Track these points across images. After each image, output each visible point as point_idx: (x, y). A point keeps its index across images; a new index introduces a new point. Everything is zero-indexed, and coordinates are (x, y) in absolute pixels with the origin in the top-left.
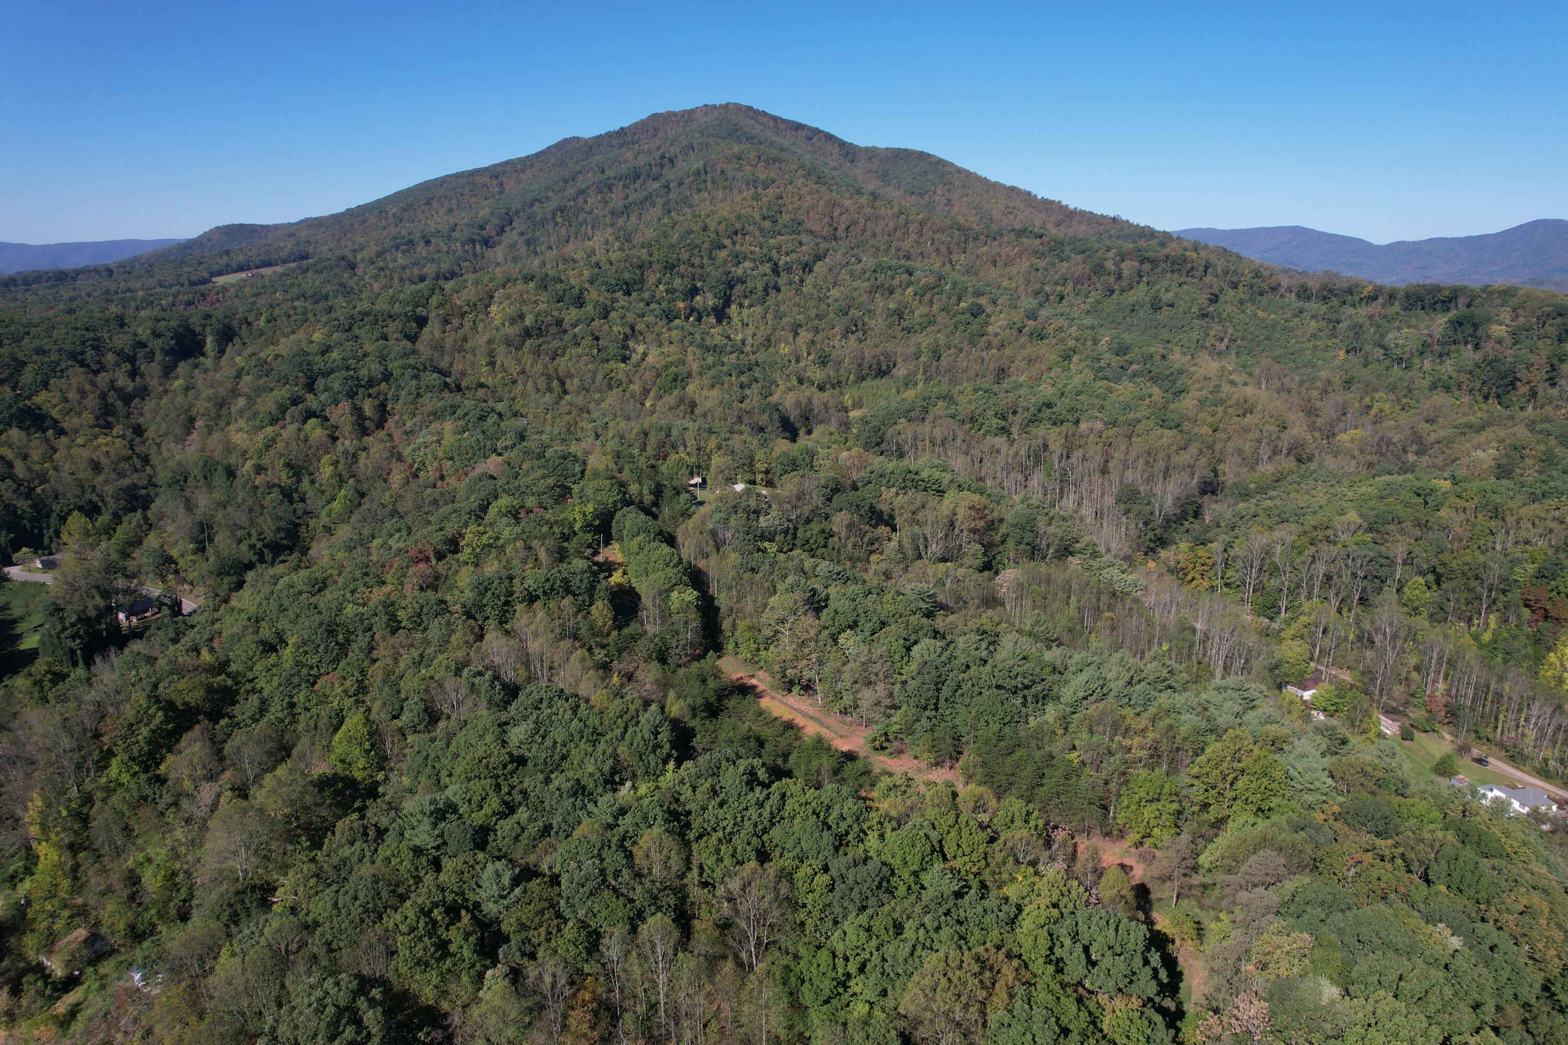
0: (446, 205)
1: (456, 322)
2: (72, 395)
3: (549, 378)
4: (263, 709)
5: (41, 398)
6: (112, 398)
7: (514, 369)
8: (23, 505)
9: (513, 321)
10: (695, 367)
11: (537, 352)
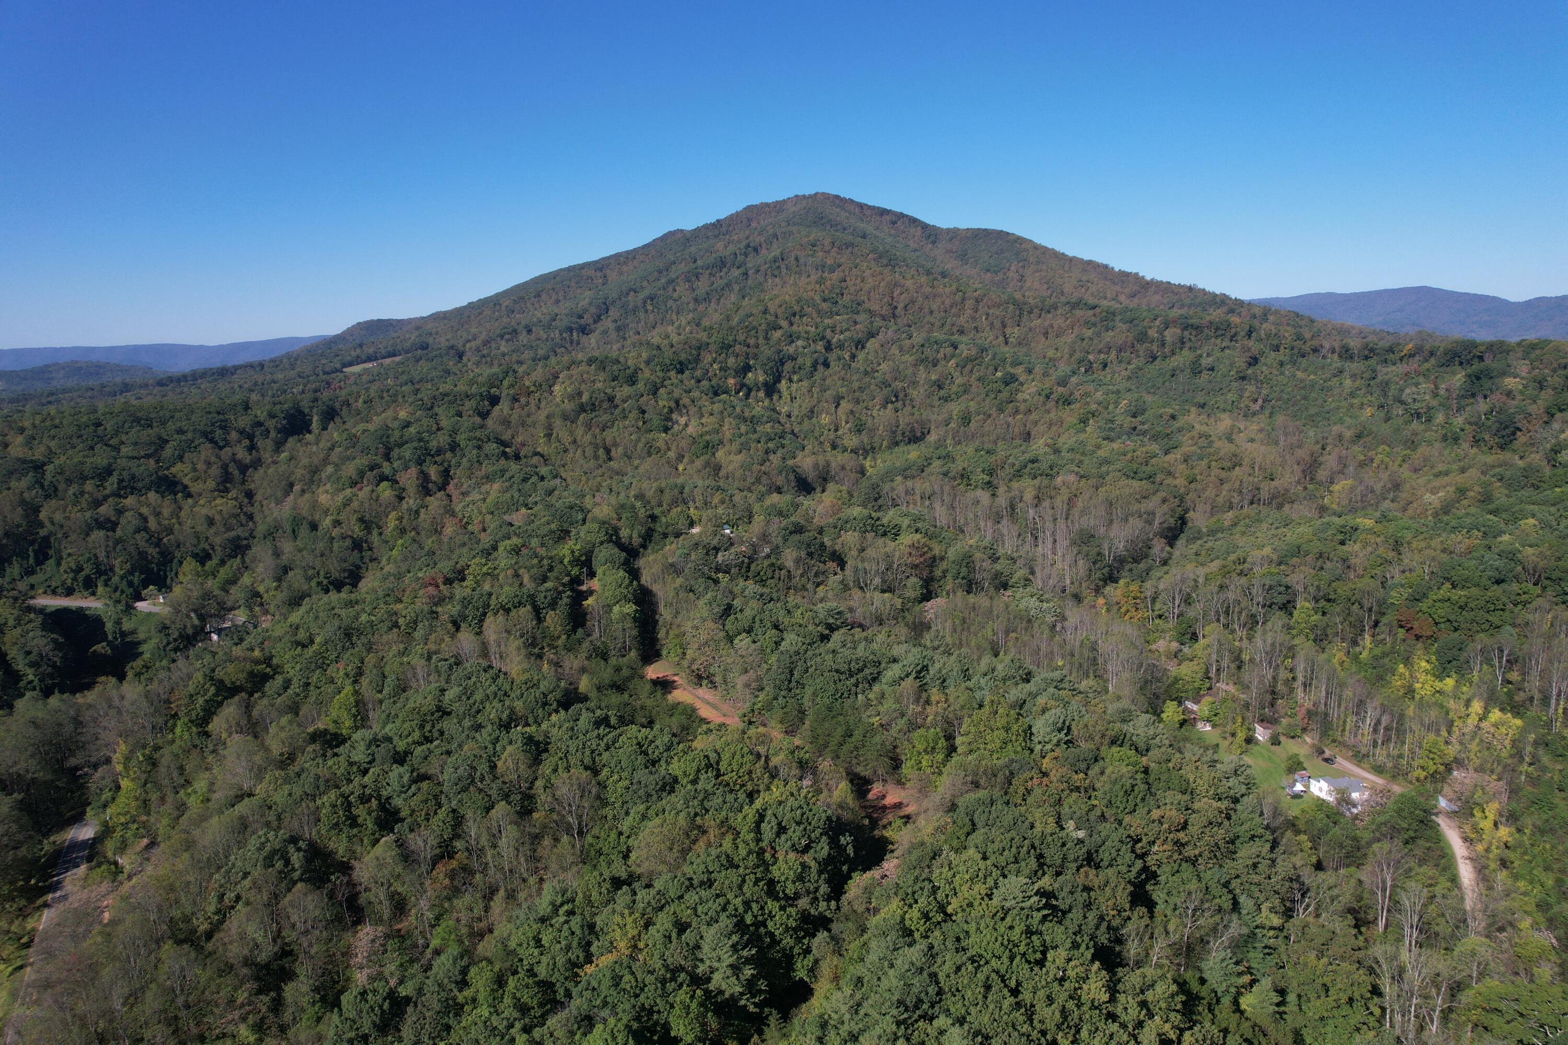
0: (554, 297)
1: (523, 400)
2: (201, 466)
3: (596, 447)
4: (287, 685)
5: (177, 469)
6: (233, 469)
7: (566, 439)
8: (153, 551)
9: (571, 397)
10: (728, 435)
11: (589, 426)
